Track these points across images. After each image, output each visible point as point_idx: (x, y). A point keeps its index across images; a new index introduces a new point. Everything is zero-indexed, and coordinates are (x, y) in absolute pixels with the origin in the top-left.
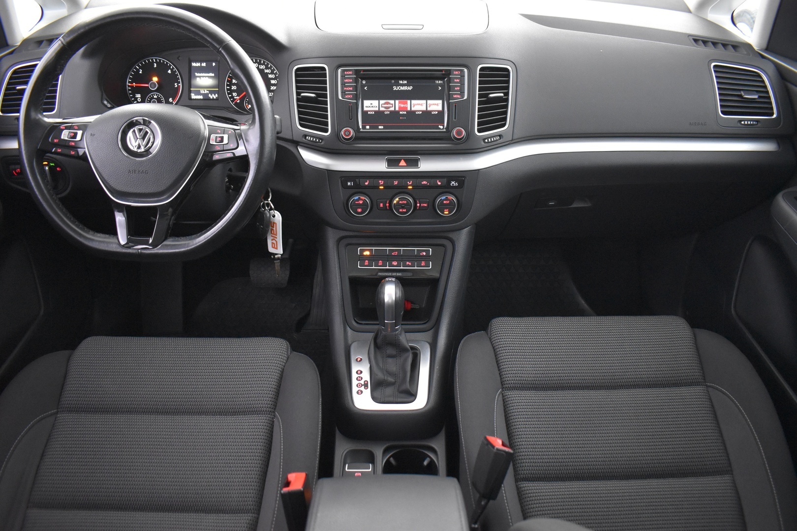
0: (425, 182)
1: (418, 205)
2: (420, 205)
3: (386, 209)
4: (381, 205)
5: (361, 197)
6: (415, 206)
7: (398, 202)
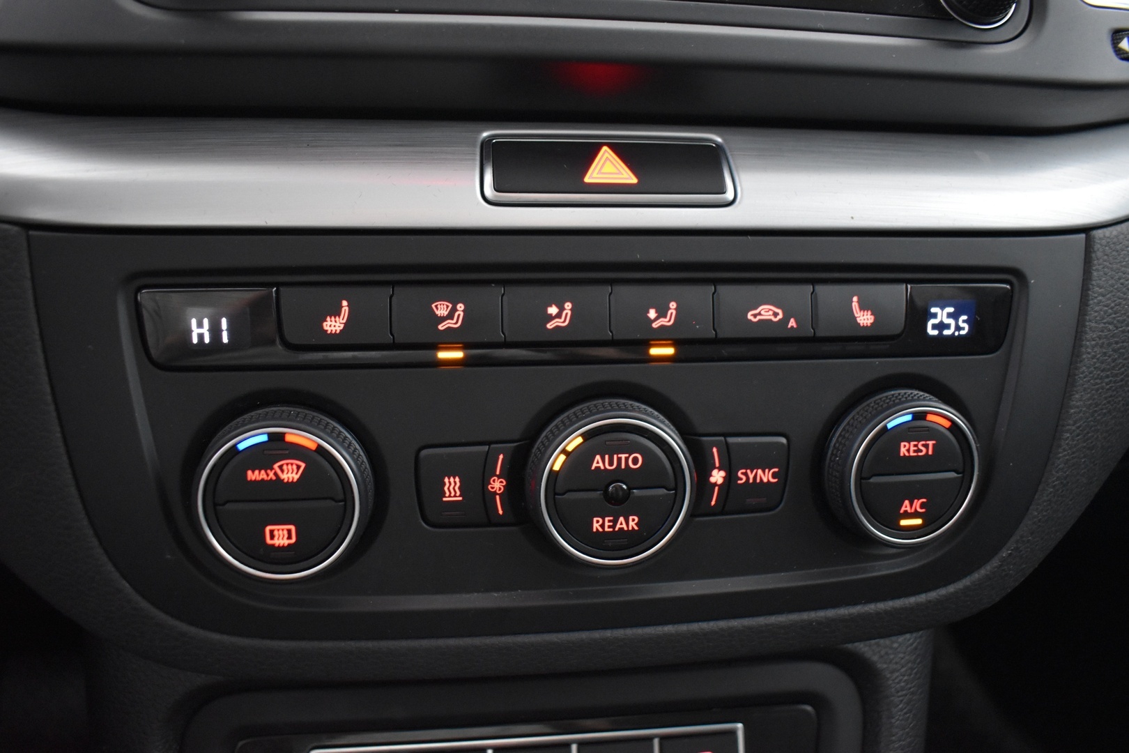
0: (767, 312)
1: (717, 477)
2: (730, 478)
3: (490, 520)
4: (452, 488)
5: (296, 437)
6: (702, 484)
7: (578, 460)
